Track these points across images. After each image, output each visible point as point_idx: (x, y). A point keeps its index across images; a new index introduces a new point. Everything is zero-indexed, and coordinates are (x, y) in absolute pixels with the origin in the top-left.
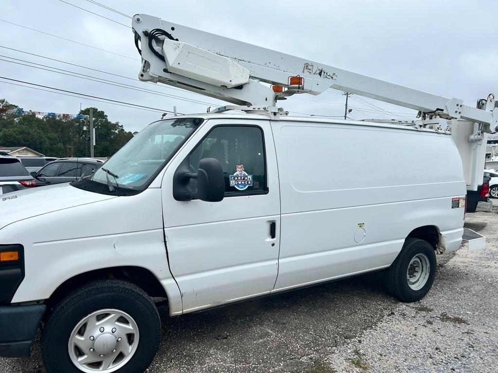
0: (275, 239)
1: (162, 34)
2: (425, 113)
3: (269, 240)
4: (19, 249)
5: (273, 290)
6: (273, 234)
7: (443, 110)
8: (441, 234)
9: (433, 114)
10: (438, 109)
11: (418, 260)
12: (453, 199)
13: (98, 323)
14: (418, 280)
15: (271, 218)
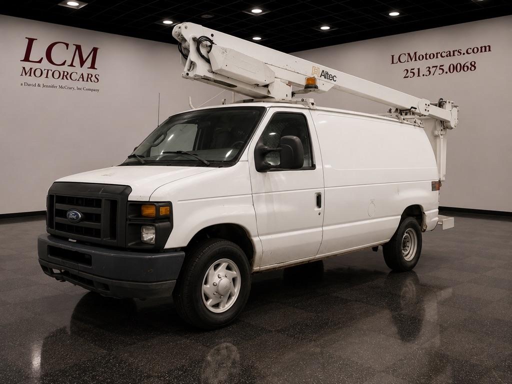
0: (321, 209)
1: (206, 40)
2: (401, 110)
3: (317, 209)
4: (169, 204)
5: (317, 256)
6: (319, 204)
7: (416, 109)
8: (424, 213)
9: (408, 111)
10: (412, 108)
11: (408, 235)
12: (432, 182)
13: (215, 273)
14: (409, 252)
15: (318, 191)
